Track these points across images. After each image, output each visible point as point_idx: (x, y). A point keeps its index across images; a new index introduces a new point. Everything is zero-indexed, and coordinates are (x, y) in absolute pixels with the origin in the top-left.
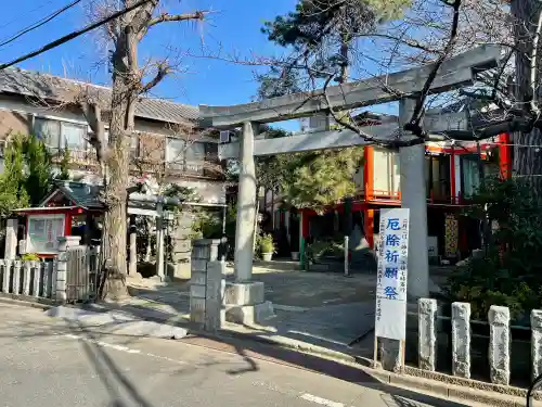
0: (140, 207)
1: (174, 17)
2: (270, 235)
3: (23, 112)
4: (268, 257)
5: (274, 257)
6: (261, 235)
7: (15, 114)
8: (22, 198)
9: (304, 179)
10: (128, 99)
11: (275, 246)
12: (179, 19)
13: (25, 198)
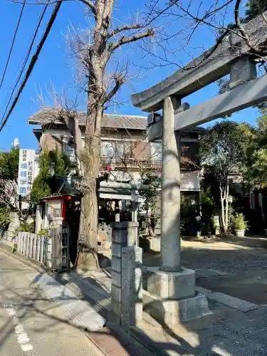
0: (119, 193)
1: (130, 38)
2: (241, 214)
3: (58, 135)
4: (241, 233)
5: (247, 233)
6: (234, 214)
7: (53, 137)
8: (46, 191)
9: (262, 160)
10: (96, 109)
11: (248, 224)
12: (135, 39)
13: (48, 191)
